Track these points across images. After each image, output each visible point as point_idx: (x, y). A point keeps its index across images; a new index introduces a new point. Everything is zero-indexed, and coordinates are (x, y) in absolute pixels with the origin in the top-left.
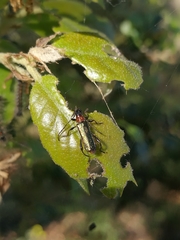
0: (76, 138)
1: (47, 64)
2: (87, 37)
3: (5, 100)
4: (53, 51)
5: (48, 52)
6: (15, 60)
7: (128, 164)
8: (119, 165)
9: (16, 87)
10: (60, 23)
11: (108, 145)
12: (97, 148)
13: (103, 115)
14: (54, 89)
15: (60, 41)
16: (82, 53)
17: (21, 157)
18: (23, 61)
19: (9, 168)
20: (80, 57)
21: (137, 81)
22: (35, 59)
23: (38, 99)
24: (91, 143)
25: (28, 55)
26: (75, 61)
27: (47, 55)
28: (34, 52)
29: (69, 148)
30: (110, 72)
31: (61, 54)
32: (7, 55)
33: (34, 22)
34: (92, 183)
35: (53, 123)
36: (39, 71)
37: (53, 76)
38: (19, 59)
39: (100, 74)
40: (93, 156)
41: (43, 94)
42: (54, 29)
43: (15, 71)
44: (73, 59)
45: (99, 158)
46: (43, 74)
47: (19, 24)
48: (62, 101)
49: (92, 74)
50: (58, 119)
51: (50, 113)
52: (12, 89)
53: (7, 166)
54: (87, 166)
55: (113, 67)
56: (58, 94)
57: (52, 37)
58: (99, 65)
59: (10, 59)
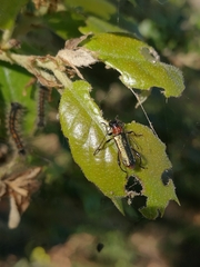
0: (112, 151)
1: (79, 68)
2: (122, 38)
3: (25, 108)
4: (86, 54)
5: (80, 55)
6: (40, 63)
7: (171, 181)
8: (160, 183)
9: (37, 94)
10: (87, 22)
11: (149, 159)
12: (136, 163)
13: (143, 126)
14: (87, 96)
15: (92, 43)
16: (117, 56)
17: (40, 172)
18: (50, 65)
19: (29, 185)
20: (115, 61)
21: (179, 87)
22: (64, 62)
23: (69, 108)
24: (130, 157)
25: (56, 58)
26: (109, 65)
27: (79, 59)
28: (64, 54)
29: (104, 162)
30: (149, 77)
31: (93, 57)
32: (32, 57)
33: (55, 21)
34: (130, 202)
35: (86, 135)
36: (69, 76)
37: (86, 82)
38: (44, 62)
39: (138, 80)
40: (132, 172)
41: (75, 103)
42: (81, 30)
43: (40, 76)
44: (107, 63)
45: (138, 174)
46: (73, 80)
47: (37, 23)
48: (96, 110)
49: (129, 80)
50: (92, 131)
51: (83, 123)
52: (32, 97)
53: (26, 183)
54: (125, 183)
55: (152, 73)
56: (91, 103)
57: (82, 38)
58: (137, 69)
59: (34, 63)
